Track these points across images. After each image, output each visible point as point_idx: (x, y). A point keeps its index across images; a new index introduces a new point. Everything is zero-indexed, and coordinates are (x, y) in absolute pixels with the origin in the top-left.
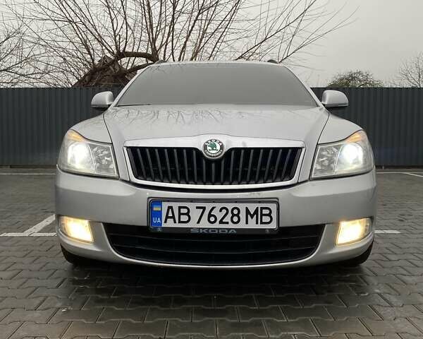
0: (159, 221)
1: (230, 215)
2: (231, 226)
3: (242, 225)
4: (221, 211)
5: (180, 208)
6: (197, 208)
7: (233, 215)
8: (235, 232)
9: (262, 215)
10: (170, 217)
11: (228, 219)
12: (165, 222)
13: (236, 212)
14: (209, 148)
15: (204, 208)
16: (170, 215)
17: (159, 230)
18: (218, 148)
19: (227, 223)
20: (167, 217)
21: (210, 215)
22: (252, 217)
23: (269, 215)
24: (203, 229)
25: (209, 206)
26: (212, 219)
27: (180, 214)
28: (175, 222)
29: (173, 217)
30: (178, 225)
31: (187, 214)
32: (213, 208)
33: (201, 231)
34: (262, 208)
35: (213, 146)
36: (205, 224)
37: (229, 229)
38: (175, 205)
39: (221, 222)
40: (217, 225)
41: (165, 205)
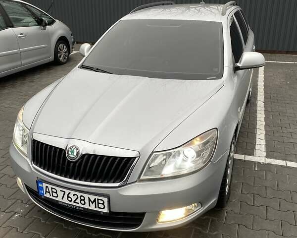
0: (42, 192)
1: (79, 199)
2: (80, 205)
3: (86, 206)
4: (74, 195)
5: (52, 188)
6: (61, 191)
7: (81, 200)
8: (82, 209)
9: (98, 203)
11: (78, 201)
12: (46, 194)
13: (82, 198)
14: (70, 153)
15: (64, 192)
16: (48, 191)
17: (44, 197)
18: (75, 154)
19: (78, 203)
20: (46, 192)
21: (68, 197)
22: (92, 203)
23: (103, 204)
25: (67, 192)
26: (70, 199)
27: (52, 192)
28: (50, 195)
29: (49, 192)
30: (52, 198)
31: (56, 193)
32: (69, 193)
34: (98, 200)
35: (73, 152)
36: (65, 200)
37: (79, 207)
38: (50, 186)
39: (75, 202)
40: (72, 203)
41: (45, 185)
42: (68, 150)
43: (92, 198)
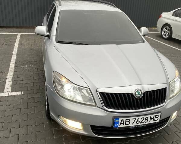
0: (117, 125)
2: (145, 123)
3: (148, 122)
4: (141, 119)
5: (126, 120)
6: (133, 119)
7: (146, 120)
9: (155, 118)
10: (122, 123)
11: (144, 121)
12: (120, 125)
13: (147, 118)
14: (137, 94)
15: (135, 119)
16: (122, 122)
17: (117, 128)
18: (141, 93)
19: (143, 123)
20: (121, 123)
21: (137, 121)
23: (158, 118)
24: (134, 126)
25: (137, 118)
26: (138, 122)
27: (126, 122)
28: (124, 125)
29: (123, 123)
30: (125, 126)
31: (129, 122)
32: (139, 118)
33: (133, 127)
34: (156, 116)
35: (139, 93)
36: (135, 124)
37: (143, 125)
38: (124, 119)
39: (141, 123)
41: (120, 119)
42: (135, 93)
43: (152, 116)
